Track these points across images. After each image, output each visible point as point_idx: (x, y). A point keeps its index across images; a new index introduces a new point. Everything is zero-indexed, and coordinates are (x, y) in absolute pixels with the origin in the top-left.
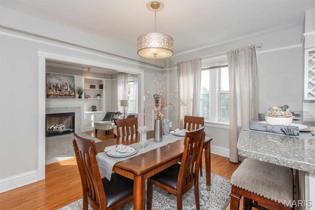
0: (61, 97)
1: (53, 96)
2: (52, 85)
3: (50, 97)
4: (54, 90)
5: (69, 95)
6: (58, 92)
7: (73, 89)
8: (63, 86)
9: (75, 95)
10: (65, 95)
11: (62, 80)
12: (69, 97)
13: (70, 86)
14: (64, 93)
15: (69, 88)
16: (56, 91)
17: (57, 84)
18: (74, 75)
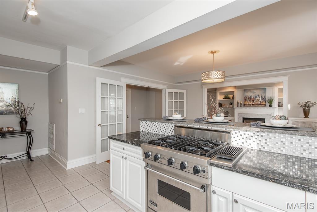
0: (253, 106)
1: (247, 105)
2: (247, 98)
3: (246, 106)
4: (249, 101)
5: (260, 104)
6: (251, 102)
7: (264, 99)
8: (256, 97)
9: (265, 104)
10: (257, 104)
11: (255, 93)
12: (260, 106)
13: (262, 96)
14: (256, 103)
15: (260, 99)
16: (250, 102)
17: (251, 97)
18: (266, 87)
